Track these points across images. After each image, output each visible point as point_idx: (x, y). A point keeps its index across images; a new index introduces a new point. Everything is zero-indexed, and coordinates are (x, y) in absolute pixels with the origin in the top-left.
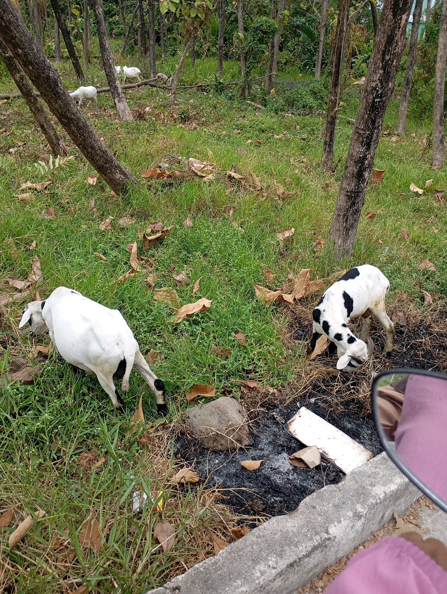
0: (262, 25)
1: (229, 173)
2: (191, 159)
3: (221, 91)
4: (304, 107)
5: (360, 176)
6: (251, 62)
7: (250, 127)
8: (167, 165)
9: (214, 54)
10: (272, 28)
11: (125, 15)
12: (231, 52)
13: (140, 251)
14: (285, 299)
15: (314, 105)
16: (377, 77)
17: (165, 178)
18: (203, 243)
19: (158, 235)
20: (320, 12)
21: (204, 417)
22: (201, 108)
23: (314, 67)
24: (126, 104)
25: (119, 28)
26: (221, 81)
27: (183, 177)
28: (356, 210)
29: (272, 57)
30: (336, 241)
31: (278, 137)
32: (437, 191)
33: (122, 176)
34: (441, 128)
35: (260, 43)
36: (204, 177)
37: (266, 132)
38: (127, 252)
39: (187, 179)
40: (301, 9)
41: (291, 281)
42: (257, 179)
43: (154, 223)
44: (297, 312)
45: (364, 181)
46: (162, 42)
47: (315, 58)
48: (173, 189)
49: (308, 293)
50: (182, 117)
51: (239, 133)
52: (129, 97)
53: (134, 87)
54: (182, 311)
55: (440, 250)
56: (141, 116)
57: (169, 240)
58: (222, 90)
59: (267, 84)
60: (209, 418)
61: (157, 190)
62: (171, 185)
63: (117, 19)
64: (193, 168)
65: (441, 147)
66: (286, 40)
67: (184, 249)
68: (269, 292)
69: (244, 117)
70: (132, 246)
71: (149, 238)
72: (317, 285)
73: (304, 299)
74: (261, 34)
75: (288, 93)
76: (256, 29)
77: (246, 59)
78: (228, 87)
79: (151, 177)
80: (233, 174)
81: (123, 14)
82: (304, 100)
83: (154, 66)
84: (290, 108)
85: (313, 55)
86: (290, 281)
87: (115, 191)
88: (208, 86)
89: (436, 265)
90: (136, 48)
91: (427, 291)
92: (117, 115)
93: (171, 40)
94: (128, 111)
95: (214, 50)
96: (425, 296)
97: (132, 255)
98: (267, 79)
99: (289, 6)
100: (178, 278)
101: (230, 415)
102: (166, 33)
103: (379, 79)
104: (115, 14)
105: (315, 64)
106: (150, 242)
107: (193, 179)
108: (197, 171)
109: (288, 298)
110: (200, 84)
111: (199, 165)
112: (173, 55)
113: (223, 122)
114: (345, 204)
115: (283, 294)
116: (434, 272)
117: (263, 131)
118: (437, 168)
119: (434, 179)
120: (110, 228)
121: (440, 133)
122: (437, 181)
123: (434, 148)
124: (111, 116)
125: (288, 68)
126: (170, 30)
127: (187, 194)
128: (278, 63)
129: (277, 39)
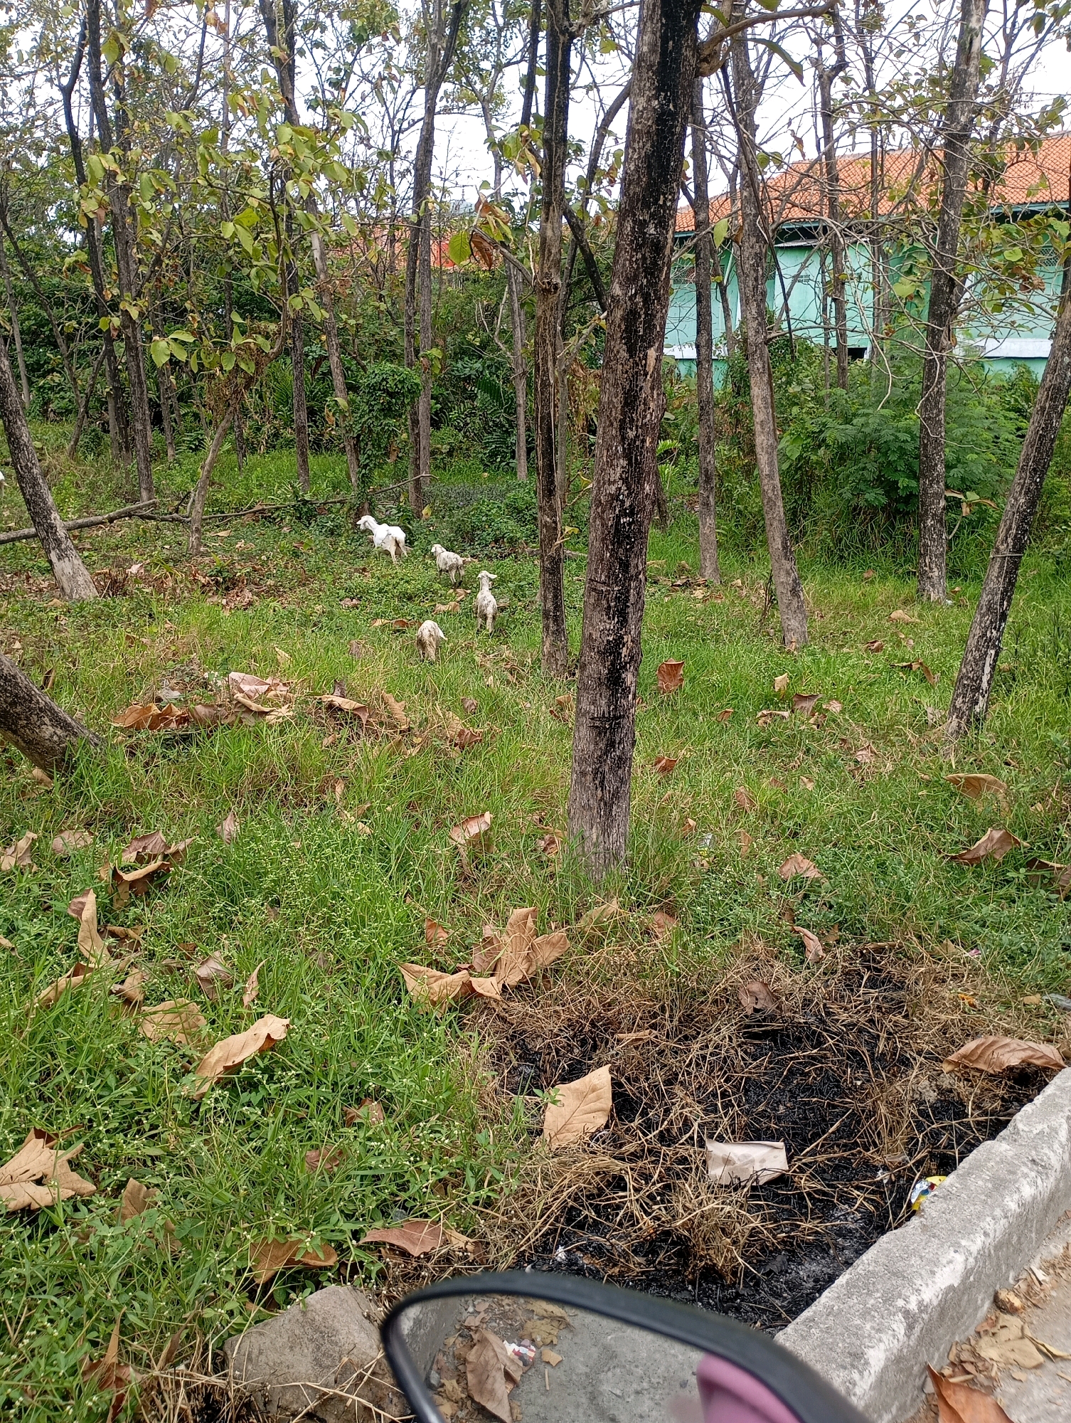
0: (384, 380)
1: (327, 698)
2: (233, 675)
3: (308, 519)
4: (496, 541)
5: (614, 682)
6: (369, 456)
7: (379, 592)
8: (176, 694)
9: (289, 443)
10: (407, 385)
11: (77, 372)
12: (327, 437)
13: (106, 913)
14: (479, 990)
15: (519, 535)
16: (616, 474)
17: (174, 725)
18: (266, 874)
19: (153, 866)
20: (510, 349)
21: (273, 1357)
22: (264, 557)
23: (513, 457)
24: (78, 562)
25: (63, 398)
26: (307, 498)
27: (215, 718)
28: (620, 758)
29: (417, 442)
30: (587, 834)
31: (443, 608)
32: (802, 698)
33: (59, 732)
34: (787, 565)
35: (385, 416)
36: (266, 713)
37: (417, 600)
38: (73, 919)
39: (226, 722)
40: (471, 345)
41: (491, 943)
42: (398, 708)
43: (144, 838)
44: (513, 1019)
45: (626, 691)
46: (165, 424)
47: (512, 439)
48: (194, 750)
49: (533, 969)
50: (217, 582)
51: (356, 607)
52: (88, 546)
53: (102, 523)
54: (213, 1060)
55: (824, 828)
56: (116, 587)
57: (180, 874)
58: (311, 516)
59: (412, 497)
60: (289, 1357)
61: (153, 756)
62: (186, 739)
63: (57, 380)
64: (239, 696)
65: (795, 604)
66: (446, 407)
67: (222, 893)
68: (441, 977)
69: (364, 570)
70: (83, 904)
71: (129, 877)
72: (554, 945)
73: (527, 983)
74: (385, 398)
75: (458, 514)
76: (373, 388)
77: (357, 449)
78: (324, 509)
79: (138, 727)
80: (338, 701)
81: (70, 369)
82: (495, 526)
83: (149, 476)
84: (466, 545)
85: (509, 434)
86: (488, 941)
87: (44, 768)
88: (277, 509)
89: (819, 865)
90: (107, 439)
91: (808, 927)
92: (57, 587)
93: (189, 418)
94: (84, 576)
95: (288, 433)
96: (806, 941)
97: (84, 926)
98: (410, 486)
99: (445, 340)
100: (203, 972)
101: (342, 1337)
102: (176, 405)
103: (621, 478)
104: (53, 370)
105: (514, 452)
106: (131, 888)
107: (241, 722)
108: (248, 702)
109: (488, 987)
110: (258, 507)
111: (253, 688)
112: (196, 450)
113: (316, 585)
114: (592, 747)
115: (472, 979)
116: (817, 880)
117: (410, 598)
118: (796, 649)
119: (792, 672)
120: (28, 861)
121: (788, 574)
122: (797, 676)
123: (781, 606)
124: (41, 590)
125: (458, 462)
126: (184, 398)
127: (227, 758)
128: (433, 453)
129: (424, 406)
